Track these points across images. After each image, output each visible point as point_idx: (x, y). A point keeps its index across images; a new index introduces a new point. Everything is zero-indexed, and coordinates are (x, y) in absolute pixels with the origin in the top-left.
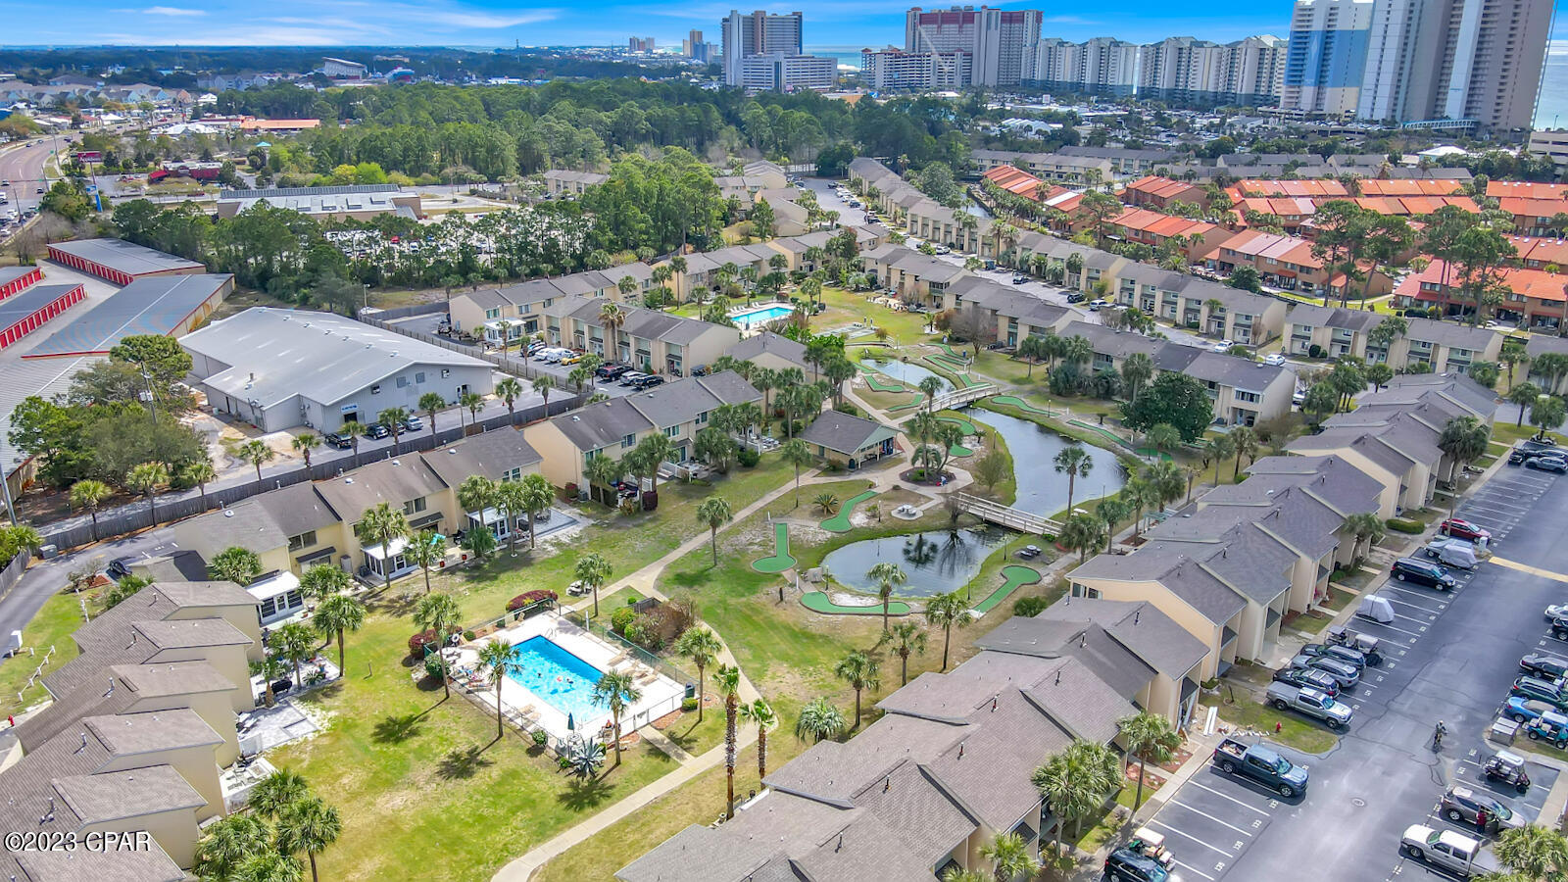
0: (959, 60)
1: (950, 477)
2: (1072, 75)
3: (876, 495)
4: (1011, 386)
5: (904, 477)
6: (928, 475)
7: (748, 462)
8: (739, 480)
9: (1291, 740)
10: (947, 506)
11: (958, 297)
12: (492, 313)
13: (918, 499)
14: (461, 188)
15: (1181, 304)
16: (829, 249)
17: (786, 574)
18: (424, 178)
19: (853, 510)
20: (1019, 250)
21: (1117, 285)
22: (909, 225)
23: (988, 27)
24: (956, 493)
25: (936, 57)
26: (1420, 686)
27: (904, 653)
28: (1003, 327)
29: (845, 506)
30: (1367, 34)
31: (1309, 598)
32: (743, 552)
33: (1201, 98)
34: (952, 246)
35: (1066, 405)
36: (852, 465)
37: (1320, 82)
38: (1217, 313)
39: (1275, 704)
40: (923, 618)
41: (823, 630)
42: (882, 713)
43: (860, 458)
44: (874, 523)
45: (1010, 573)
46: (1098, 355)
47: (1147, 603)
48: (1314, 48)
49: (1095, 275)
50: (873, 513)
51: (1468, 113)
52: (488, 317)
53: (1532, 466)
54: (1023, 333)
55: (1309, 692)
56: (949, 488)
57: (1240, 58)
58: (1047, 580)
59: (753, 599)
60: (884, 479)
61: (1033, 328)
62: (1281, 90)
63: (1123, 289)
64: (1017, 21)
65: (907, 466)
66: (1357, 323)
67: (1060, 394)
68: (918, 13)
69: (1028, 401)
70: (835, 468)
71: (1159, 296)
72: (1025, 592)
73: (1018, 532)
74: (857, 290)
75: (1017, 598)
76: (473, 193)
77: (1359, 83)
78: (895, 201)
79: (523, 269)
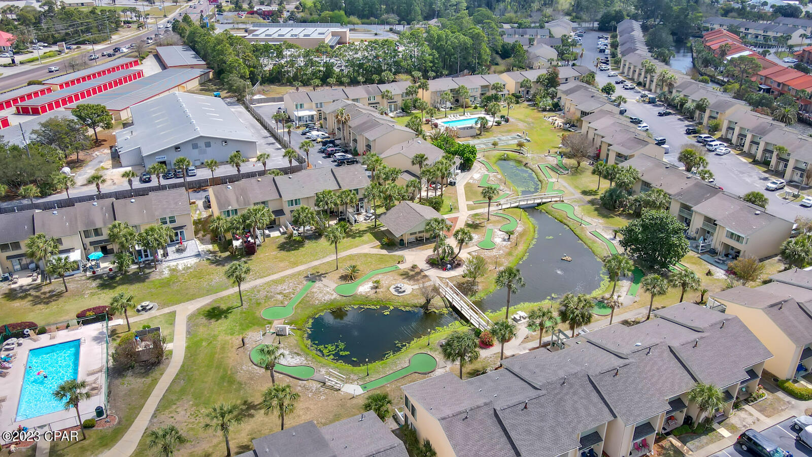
12: (299, 106)
14: (383, 27)
15: (761, 145)
16: (538, 81)
18: (371, 20)
19: (370, 279)
20: (674, 91)
21: (725, 125)
28: (604, 149)
34: (639, 84)
38: (785, 157)
46: (645, 183)
49: (714, 115)
50: (378, 285)
52: (297, 108)
61: (618, 154)
63: (729, 128)
74: (544, 110)
76: (391, 30)
79: (361, 79)
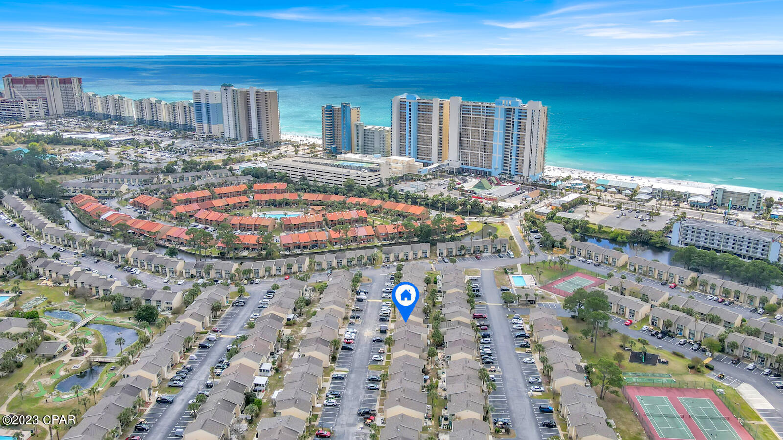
0: (40, 102)
1: (87, 352)
2: (103, 111)
3: (65, 364)
4: (100, 312)
5: (72, 356)
6: (79, 353)
7: (19, 366)
8: (17, 372)
9: (172, 393)
10: (87, 361)
11: (75, 280)
13: (78, 361)
15: (153, 266)
17: (46, 395)
19: (59, 371)
20: (94, 248)
22: (44, 237)
23: (53, 86)
24: (89, 357)
25: (25, 102)
26: (199, 373)
27: (85, 404)
28: (94, 291)
29: (56, 370)
30: (221, 104)
31: (179, 360)
32: (30, 393)
33: (165, 125)
34: (66, 246)
35: (118, 316)
36: (55, 356)
37: (209, 122)
38: (164, 268)
39: (170, 386)
40: (87, 394)
41: (62, 406)
42: (83, 418)
43: (56, 354)
44: (67, 373)
45: (108, 375)
46: (126, 297)
47: (139, 376)
48: (204, 109)
49: (123, 256)
50: (66, 370)
51: (260, 137)
53: (237, 305)
54: (102, 294)
55: (175, 382)
56: (87, 355)
57: (177, 110)
58: (118, 374)
59: (38, 405)
60: (66, 358)
61: (104, 290)
62: (195, 124)
63: (134, 261)
64: (69, 83)
65: (72, 352)
66: (201, 267)
67: (116, 312)
68: (10, 78)
69: (106, 317)
70: (49, 359)
71: (146, 264)
72: (113, 380)
73: (109, 362)
74: (32, 280)
75: (111, 382)
77: (222, 123)
78: (35, 225)
